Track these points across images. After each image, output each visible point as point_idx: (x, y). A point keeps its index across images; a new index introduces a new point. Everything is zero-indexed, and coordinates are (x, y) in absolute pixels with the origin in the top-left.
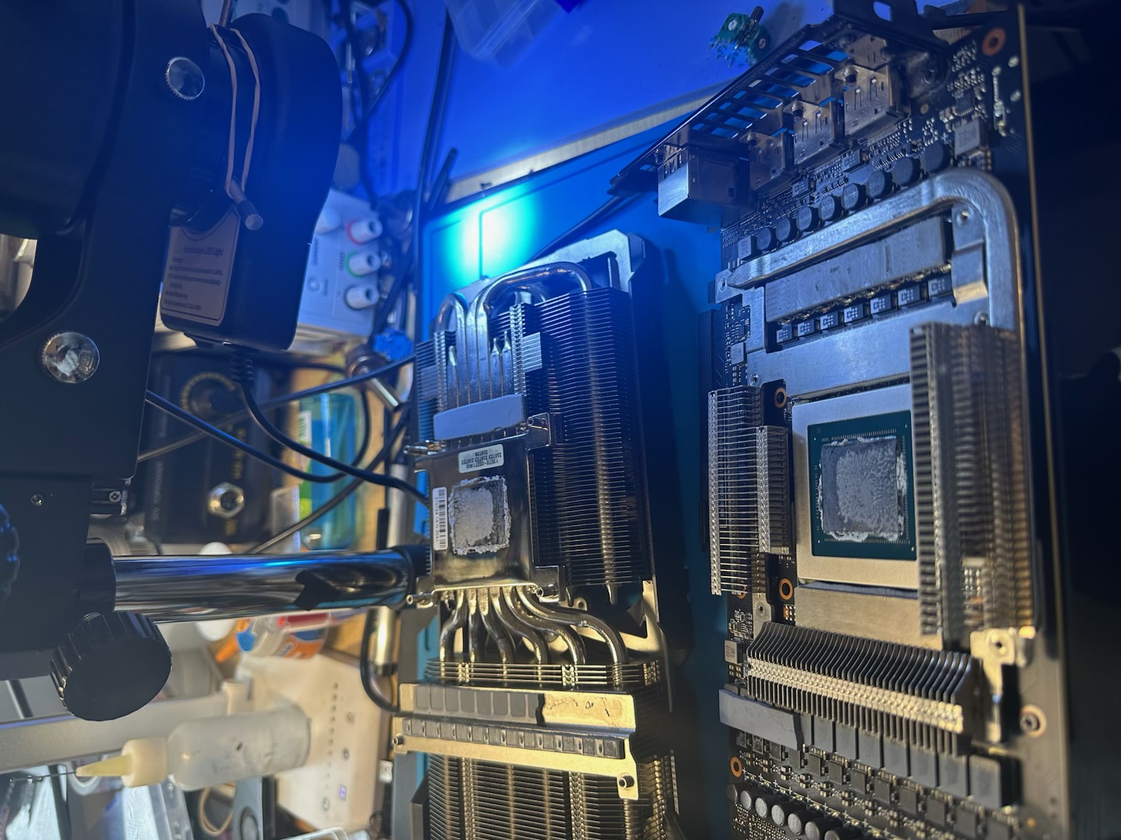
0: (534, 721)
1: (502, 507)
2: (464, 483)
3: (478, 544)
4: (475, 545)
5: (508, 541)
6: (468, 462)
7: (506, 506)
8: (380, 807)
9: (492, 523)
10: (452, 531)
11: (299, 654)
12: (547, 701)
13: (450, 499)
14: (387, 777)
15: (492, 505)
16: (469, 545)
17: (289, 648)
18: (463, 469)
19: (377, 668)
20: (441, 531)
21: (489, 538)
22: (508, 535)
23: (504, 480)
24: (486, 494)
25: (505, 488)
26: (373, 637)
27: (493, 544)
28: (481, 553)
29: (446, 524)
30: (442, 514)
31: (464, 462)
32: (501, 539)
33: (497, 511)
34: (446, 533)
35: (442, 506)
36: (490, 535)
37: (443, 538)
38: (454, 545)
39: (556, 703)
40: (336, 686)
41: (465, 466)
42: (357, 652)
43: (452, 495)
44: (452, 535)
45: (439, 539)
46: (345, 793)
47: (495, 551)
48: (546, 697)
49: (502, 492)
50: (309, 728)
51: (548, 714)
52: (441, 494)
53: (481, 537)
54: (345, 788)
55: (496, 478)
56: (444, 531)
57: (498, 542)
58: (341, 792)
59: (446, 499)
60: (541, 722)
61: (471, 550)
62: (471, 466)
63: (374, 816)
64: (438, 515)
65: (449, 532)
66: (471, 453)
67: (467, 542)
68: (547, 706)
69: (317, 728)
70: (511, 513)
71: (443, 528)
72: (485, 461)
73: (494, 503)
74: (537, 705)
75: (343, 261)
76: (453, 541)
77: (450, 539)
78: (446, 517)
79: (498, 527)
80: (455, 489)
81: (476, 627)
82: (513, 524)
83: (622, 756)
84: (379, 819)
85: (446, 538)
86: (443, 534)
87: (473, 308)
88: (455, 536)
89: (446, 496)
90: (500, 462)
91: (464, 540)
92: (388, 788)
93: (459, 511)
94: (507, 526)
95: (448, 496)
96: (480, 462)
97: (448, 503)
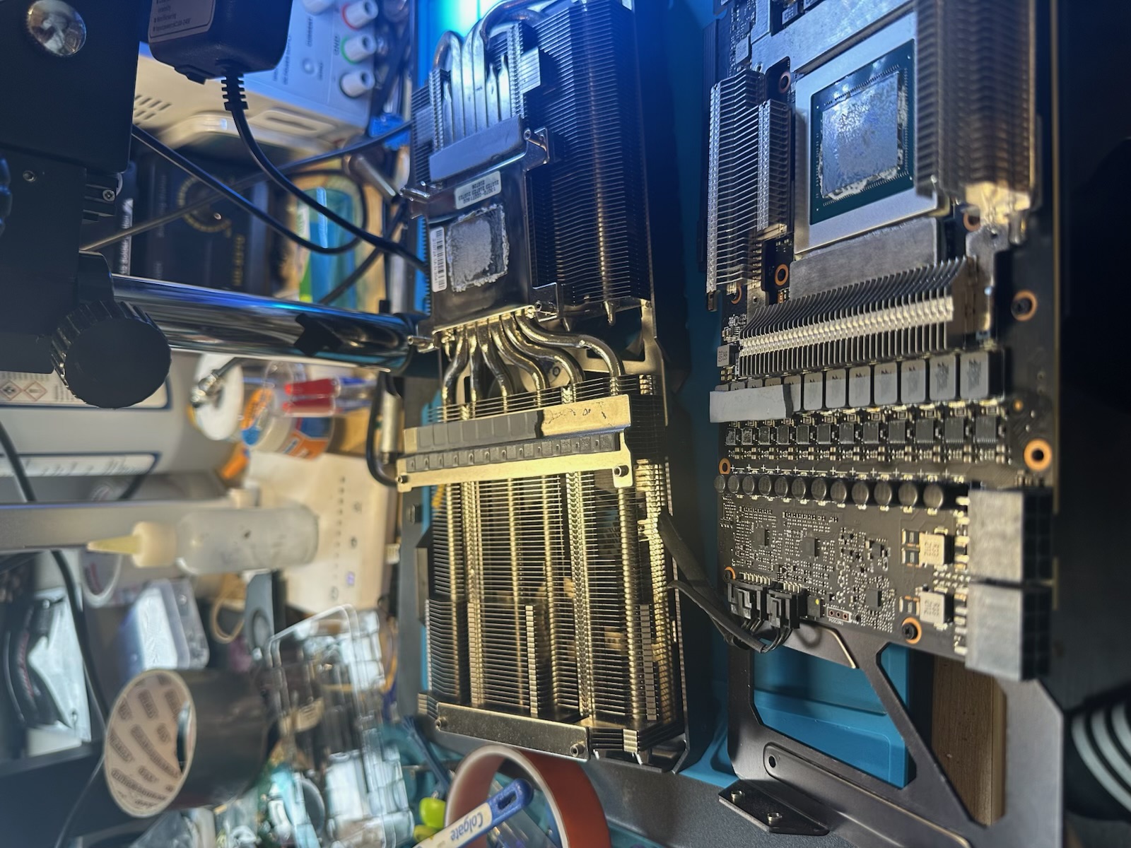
0: (534, 436)
1: (500, 235)
2: (462, 218)
3: (477, 277)
4: (473, 280)
5: (506, 269)
6: (464, 197)
7: (504, 233)
8: (387, 591)
9: (490, 254)
10: (451, 269)
11: (304, 451)
12: (546, 417)
13: (447, 238)
14: (394, 559)
15: (490, 235)
16: (468, 281)
17: (294, 443)
18: (460, 205)
19: (382, 453)
20: (440, 272)
21: (487, 269)
22: (506, 262)
23: (502, 207)
24: (484, 226)
25: (503, 215)
26: (378, 433)
27: (491, 274)
28: (479, 285)
29: (445, 264)
30: (440, 255)
31: (461, 197)
32: (499, 268)
33: (495, 242)
34: (445, 273)
35: (440, 247)
36: (489, 266)
37: (441, 279)
38: (452, 284)
39: (554, 416)
40: (343, 480)
41: (462, 201)
42: (363, 450)
43: (449, 233)
44: (450, 274)
45: (438, 280)
46: (353, 580)
47: (494, 281)
48: (545, 413)
49: (499, 219)
50: (316, 524)
51: (547, 429)
52: (438, 234)
53: (479, 270)
54: (352, 573)
55: (494, 206)
56: (442, 271)
57: (496, 272)
58: (349, 578)
59: (443, 239)
60: (540, 435)
61: (470, 285)
62: (468, 200)
63: (381, 599)
64: (436, 257)
65: (448, 271)
66: (468, 187)
67: (465, 277)
68: (545, 421)
69: (324, 524)
70: (509, 240)
71: (441, 269)
72: (482, 192)
73: (491, 232)
74: (536, 421)
75: (338, 45)
76: (452, 279)
77: (448, 278)
78: (444, 257)
79: (496, 256)
80: (453, 227)
81: (477, 366)
82: (511, 251)
83: (618, 448)
84: (387, 601)
85: (445, 278)
86: (441, 274)
87: (469, 40)
88: (453, 274)
89: (443, 236)
90: (498, 189)
91: (463, 277)
92: (395, 568)
93: (458, 248)
94: (506, 253)
95: (446, 234)
96: (477, 194)
97: (446, 242)
